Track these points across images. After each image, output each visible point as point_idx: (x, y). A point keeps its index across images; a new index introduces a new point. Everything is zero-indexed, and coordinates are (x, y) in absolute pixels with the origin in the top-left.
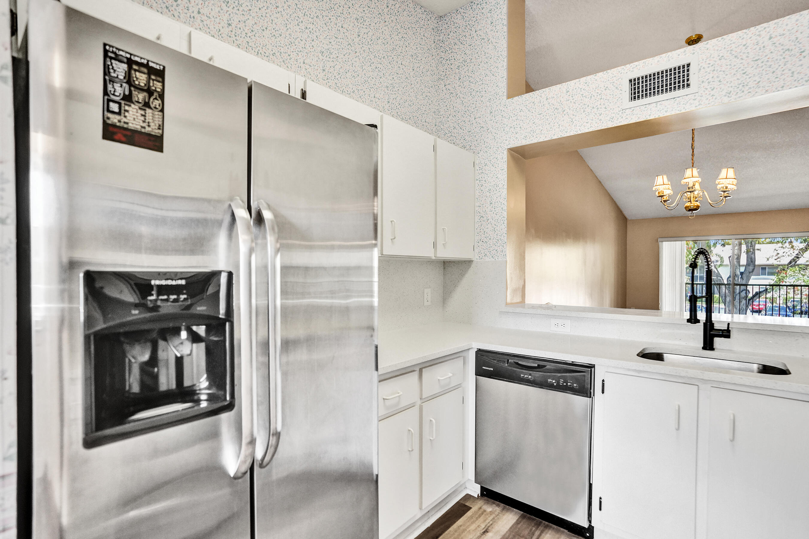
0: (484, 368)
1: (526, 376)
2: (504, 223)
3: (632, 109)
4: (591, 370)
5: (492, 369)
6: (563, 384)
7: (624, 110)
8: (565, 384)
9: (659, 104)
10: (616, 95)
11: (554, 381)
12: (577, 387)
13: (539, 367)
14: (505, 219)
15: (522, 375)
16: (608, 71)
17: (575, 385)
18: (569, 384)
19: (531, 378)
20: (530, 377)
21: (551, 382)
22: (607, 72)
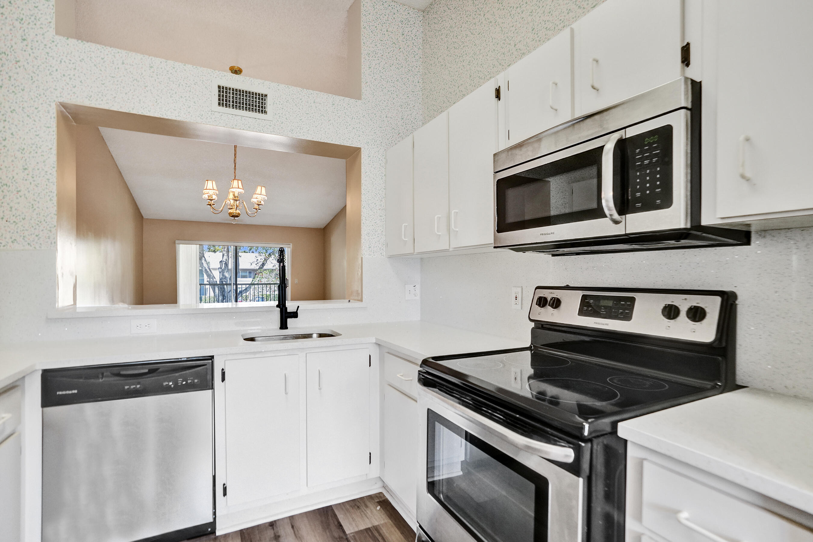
0: (60, 393)
1: (132, 387)
2: (51, 200)
3: (221, 114)
4: (212, 361)
5: (76, 391)
6: (182, 383)
7: (213, 112)
8: (184, 383)
9: (243, 118)
10: (205, 94)
11: (171, 383)
12: (198, 382)
13: (151, 371)
14: (55, 194)
15: (126, 387)
16: (198, 67)
17: (196, 381)
18: (189, 381)
19: (140, 387)
20: (138, 386)
21: (167, 385)
22: (196, 67)
